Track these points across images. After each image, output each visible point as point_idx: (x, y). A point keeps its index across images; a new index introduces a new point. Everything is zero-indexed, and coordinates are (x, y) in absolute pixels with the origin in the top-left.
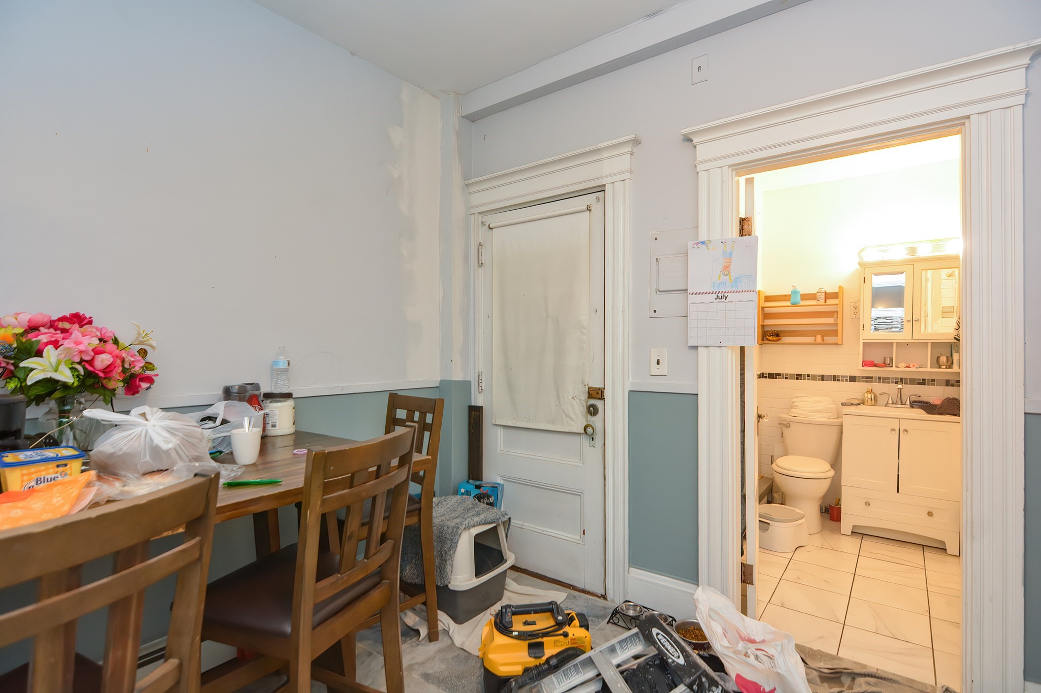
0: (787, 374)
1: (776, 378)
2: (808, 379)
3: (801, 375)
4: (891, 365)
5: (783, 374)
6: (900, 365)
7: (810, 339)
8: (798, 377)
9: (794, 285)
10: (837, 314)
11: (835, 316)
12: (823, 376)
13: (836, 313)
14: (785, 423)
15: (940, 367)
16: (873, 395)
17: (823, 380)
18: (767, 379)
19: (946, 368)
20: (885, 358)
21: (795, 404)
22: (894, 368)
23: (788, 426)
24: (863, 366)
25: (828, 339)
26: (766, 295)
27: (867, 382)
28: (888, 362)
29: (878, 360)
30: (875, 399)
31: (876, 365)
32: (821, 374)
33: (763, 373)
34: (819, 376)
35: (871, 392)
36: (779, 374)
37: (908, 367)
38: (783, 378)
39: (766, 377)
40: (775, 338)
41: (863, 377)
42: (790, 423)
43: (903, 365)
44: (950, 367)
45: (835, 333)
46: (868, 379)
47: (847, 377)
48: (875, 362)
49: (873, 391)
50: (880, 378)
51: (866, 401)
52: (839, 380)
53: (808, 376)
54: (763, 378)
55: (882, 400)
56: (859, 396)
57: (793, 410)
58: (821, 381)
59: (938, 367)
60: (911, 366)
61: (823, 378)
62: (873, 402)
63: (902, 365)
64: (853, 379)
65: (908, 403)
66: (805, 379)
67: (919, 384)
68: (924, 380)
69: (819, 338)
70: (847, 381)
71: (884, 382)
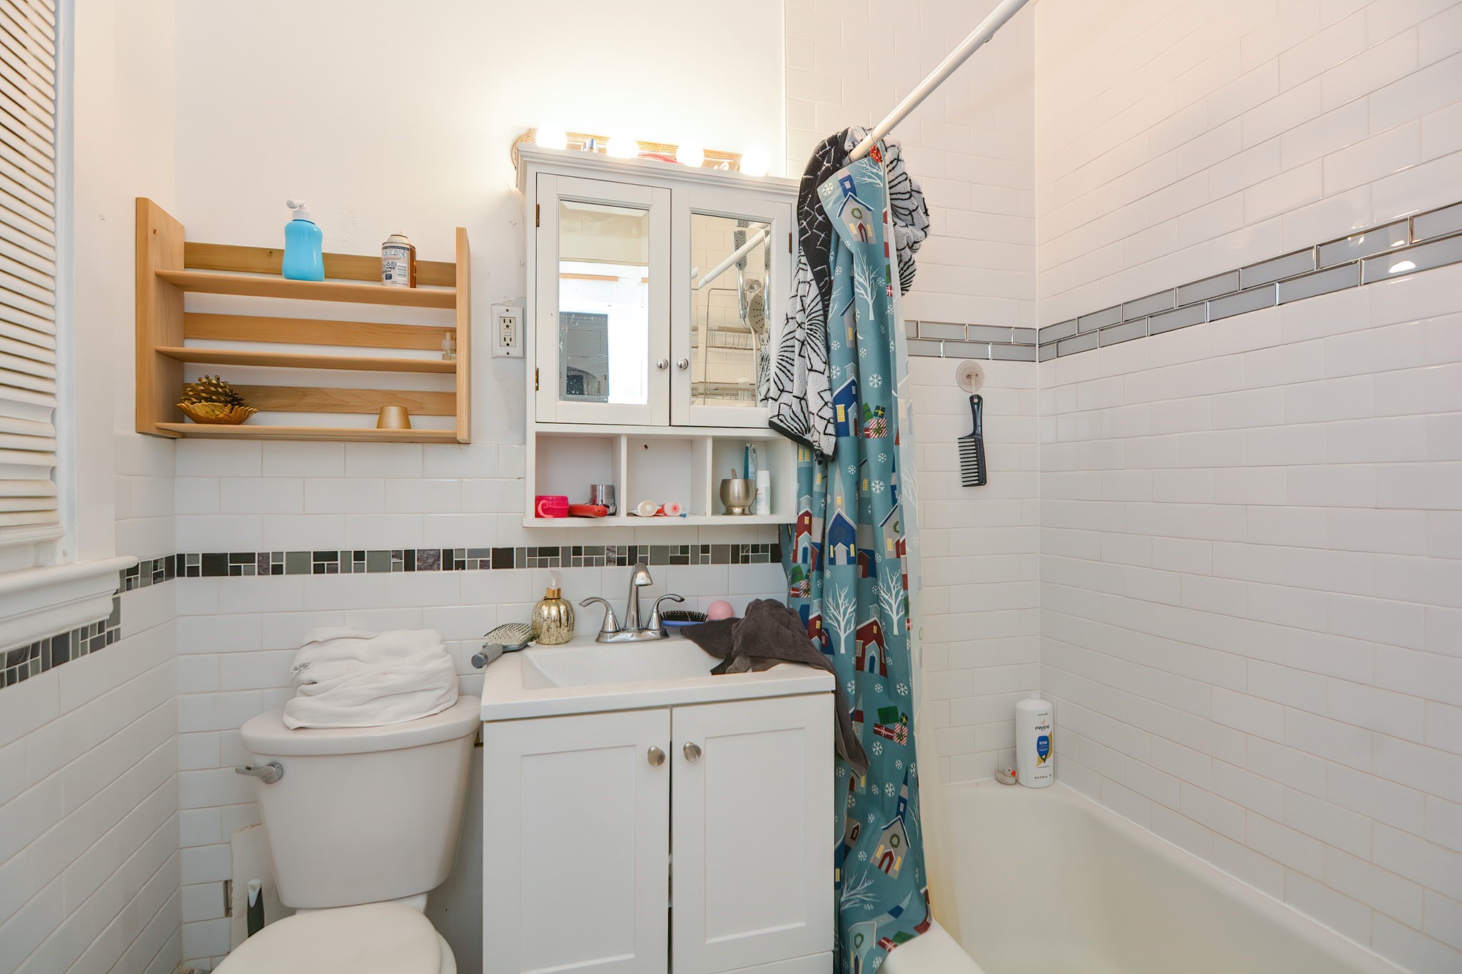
0: (278, 555)
1: (236, 572)
2: (359, 570)
3: (332, 556)
4: (611, 510)
5: (264, 556)
6: (639, 506)
7: (362, 423)
8: (324, 562)
9: (297, 202)
10: (454, 339)
11: (447, 343)
12: (409, 554)
13: (448, 335)
14: (262, 762)
15: (729, 512)
16: (562, 608)
17: (409, 567)
18: (201, 581)
19: (743, 513)
20: (594, 488)
21: (306, 675)
22: (622, 520)
23: (270, 774)
24: (538, 515)
25: (422, 424)
26: (189, 240)
27: (543, 564)
28: (602, 498)
29: (577, 497)
30: (568, 620)
31: (572, 512)
32: (403, 547)
33: (181, 557)
34: (397, 554)
35: (555, 597)
36: (249, 558)
37: (660, 512)
38: (263, 571)
39: (193, 572)
40: (222, 411)
41: (532, 551)
42: (283, 761)
43: (649, 508)
44: (748, 510)
45: (447, 403)
46: (545, 555)
47: (485, 552)
48: (572, 502)
49: (562, 596)
50: (577, 550)
51: (545, 629)
52: (461, 565)
53: (359, 555)
54: (181, 574)
55: (587, 622)
56: (523, 616)
57: (301, 701)
58: (404, 573)
59: (723, 509)
60: (668, 510)
61: (409, 560)
62: (564, 631)
63: (646, 507)
64: (503, 558)
65: (654, 624)
66: (346, 570)
67: (675, 561)
68: (684, 549)
69: (393, 418)
70: (484, 565)
71: (589, 563)
